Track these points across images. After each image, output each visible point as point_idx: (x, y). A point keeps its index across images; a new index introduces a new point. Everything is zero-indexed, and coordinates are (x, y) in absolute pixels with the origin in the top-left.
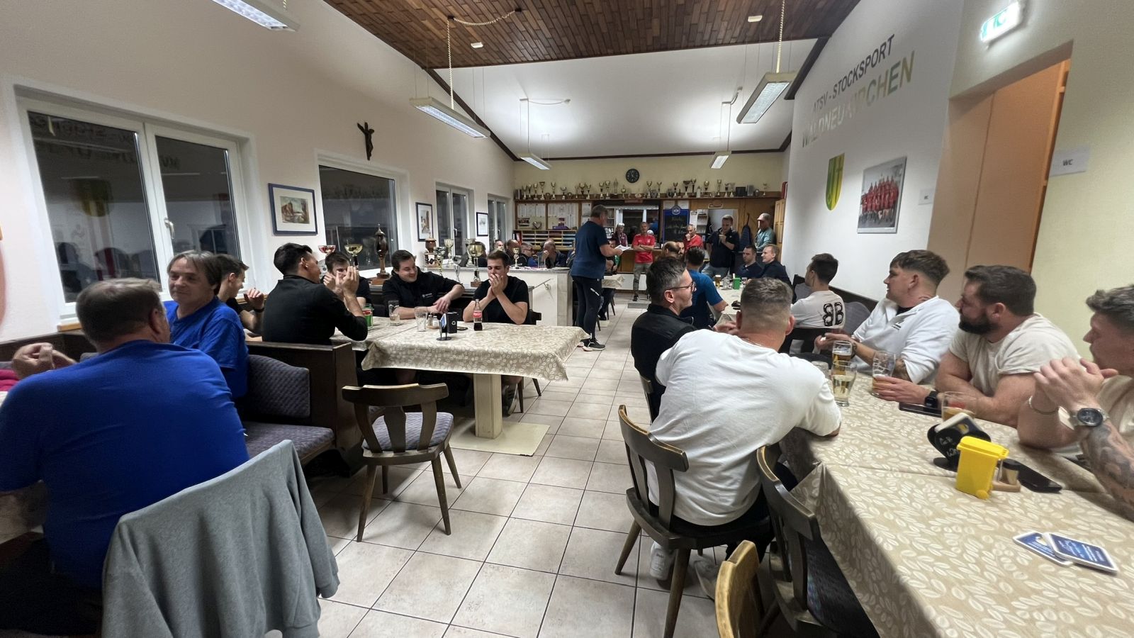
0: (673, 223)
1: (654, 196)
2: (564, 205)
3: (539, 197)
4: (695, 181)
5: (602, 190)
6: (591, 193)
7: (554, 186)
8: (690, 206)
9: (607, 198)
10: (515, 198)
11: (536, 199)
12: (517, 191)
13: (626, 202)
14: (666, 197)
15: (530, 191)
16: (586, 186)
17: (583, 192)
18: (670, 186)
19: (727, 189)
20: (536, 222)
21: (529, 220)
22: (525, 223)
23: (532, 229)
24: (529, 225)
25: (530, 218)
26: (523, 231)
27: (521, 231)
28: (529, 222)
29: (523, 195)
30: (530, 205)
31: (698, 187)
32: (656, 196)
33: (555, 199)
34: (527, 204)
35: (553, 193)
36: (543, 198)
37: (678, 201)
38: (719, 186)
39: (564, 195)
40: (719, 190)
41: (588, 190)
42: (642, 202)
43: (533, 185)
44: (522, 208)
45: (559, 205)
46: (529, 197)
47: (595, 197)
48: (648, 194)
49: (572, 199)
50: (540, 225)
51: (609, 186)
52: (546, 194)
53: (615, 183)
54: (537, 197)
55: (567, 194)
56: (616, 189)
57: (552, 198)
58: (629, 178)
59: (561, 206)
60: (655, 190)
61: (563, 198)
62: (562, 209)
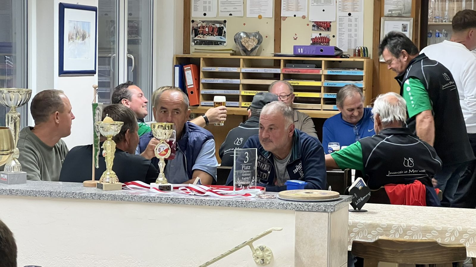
20: (245, 33)
21: (222, 25)
22: (211, 35)
23: (232, 54)
24: (225, 42)
25: (225, 21)
26: (205, 59)
27: (200, 58)
28: (225, 32)
50: (256, 41)
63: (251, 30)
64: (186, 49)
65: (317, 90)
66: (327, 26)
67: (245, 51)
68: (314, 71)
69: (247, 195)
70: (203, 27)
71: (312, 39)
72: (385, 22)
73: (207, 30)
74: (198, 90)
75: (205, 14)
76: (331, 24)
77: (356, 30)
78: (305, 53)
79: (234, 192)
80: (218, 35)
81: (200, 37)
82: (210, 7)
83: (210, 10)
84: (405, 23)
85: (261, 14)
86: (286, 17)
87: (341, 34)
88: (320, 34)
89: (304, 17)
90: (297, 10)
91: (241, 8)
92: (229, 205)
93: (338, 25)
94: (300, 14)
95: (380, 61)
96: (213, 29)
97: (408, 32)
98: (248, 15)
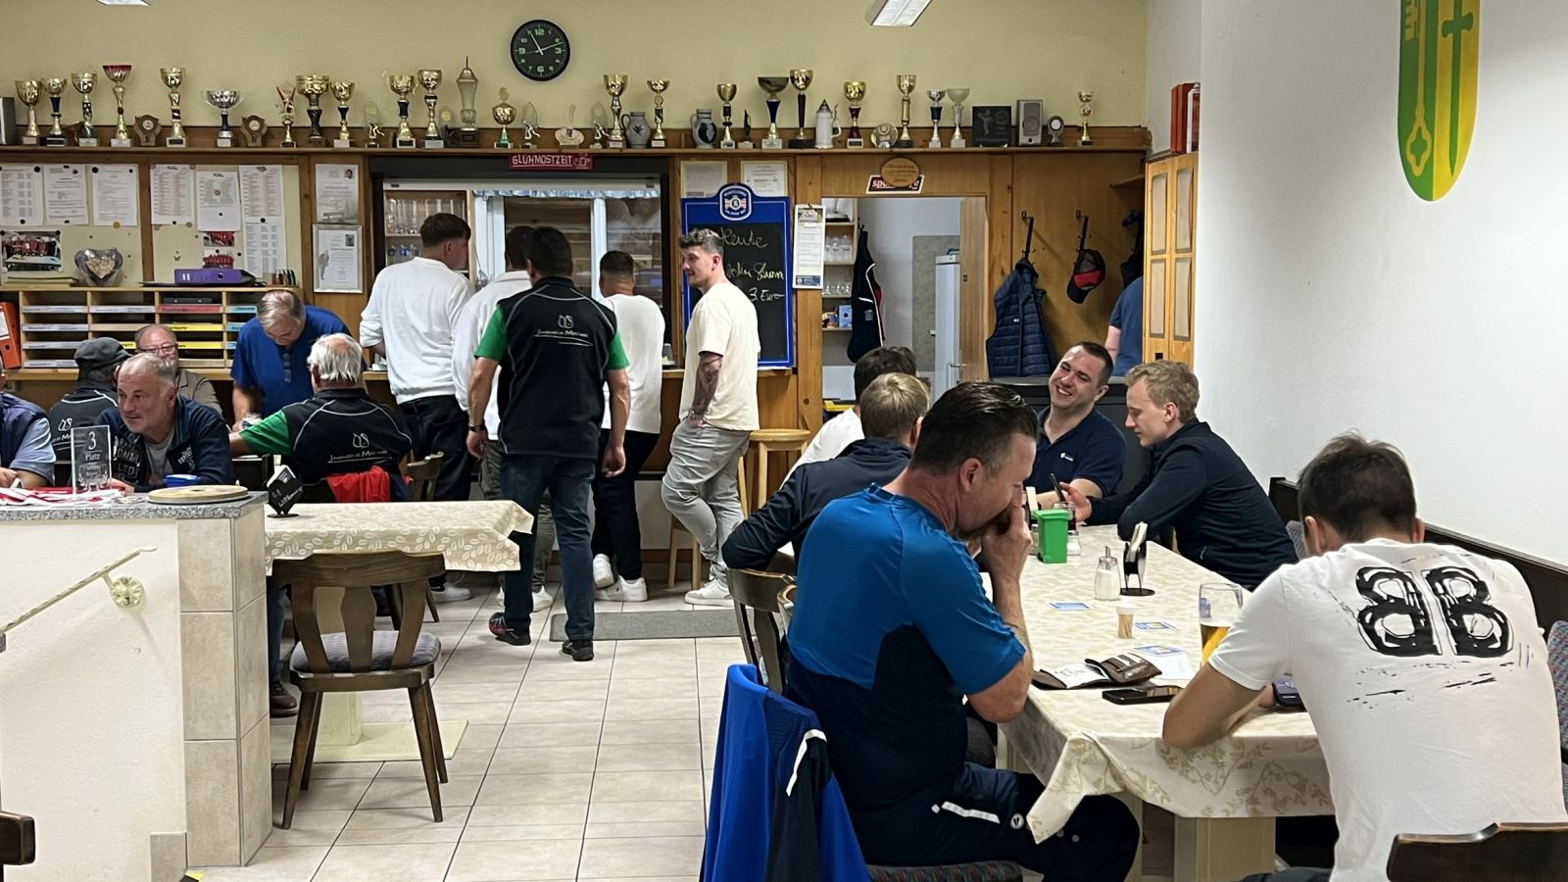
1: (639, 140)
2: (228, 173)
3: (104, 132)
4: (807, 81)
5: (404, 109)
6: (355, 119)
7: (175, 86)
8: (793, 186)
9: (429, 145)
11: (88, 143)
13: (515, 161)
14: (695, 145)
15: (56, 102)
16: (329, 88)
17: (315, 116)
18: (707, 99)
19: (936, 113)
20: (94, 251)
21: (54, 239)
22: (36, 255)
23: (72, 285)
24: (59, 266)
25: (58, 233)
26: (25, 293)
27: (17, 293)
28: (59, 250)
29: (22, 121)
30: (61, 172)
31: (822, 105)
32: (645, 143)
33: (184, 146)
34: (46, 168)
35: (174, 117)
36: (122, 141)
37: (742, 162)
38: (904, 100)
39: (228, 129)
40: (905, 119)
41: (340, 109)
42: (584, 167)
43: (74, 77)
44: (21, 185)
45: (206, 174)
46: (54, 136)
47: (374, 137)
48: (610, 131)
49: (264, 146)
50: (112, 264)
51: (436, 92)
52: (140, 120)
53: (461, 77)
54: (93, 136)
55: (240, 123)
56: (468, 107)
57: (168, 139)
58: (523, 61)
59: (215, 178)
60: (643, 115)
61: (220, 143)
62: (218, 193)
63: (105, 246)
65: (216, 336)
66: (228, 239)
67: (95, 278)
68: (212, 309)
69: (95, 499)
70: (21, 242)
71: (205, 259)
72: (321, 231)
73: (28, 246)
74: (18, 342)
75: (23, 222)
76: (234, 235)
77: (274, 245)
78: (195, 281)
79: (74, 495)
80: (48, 255)
81: (16, 259)
82: (30, 210)
83: (30, 215)
84: (350, 233)
85: (119, 221)
86: (160, 225)
87: (250, 251)
88: (217, 251)
89: (189, 225)
90: (178, 214)
91: (85, 211)
92: (66, 516)
93: (245, 237)
94: (182, 221)
95: (316, 291)
96: (38, 244)
97: (355, 248)
98: (97, 222)
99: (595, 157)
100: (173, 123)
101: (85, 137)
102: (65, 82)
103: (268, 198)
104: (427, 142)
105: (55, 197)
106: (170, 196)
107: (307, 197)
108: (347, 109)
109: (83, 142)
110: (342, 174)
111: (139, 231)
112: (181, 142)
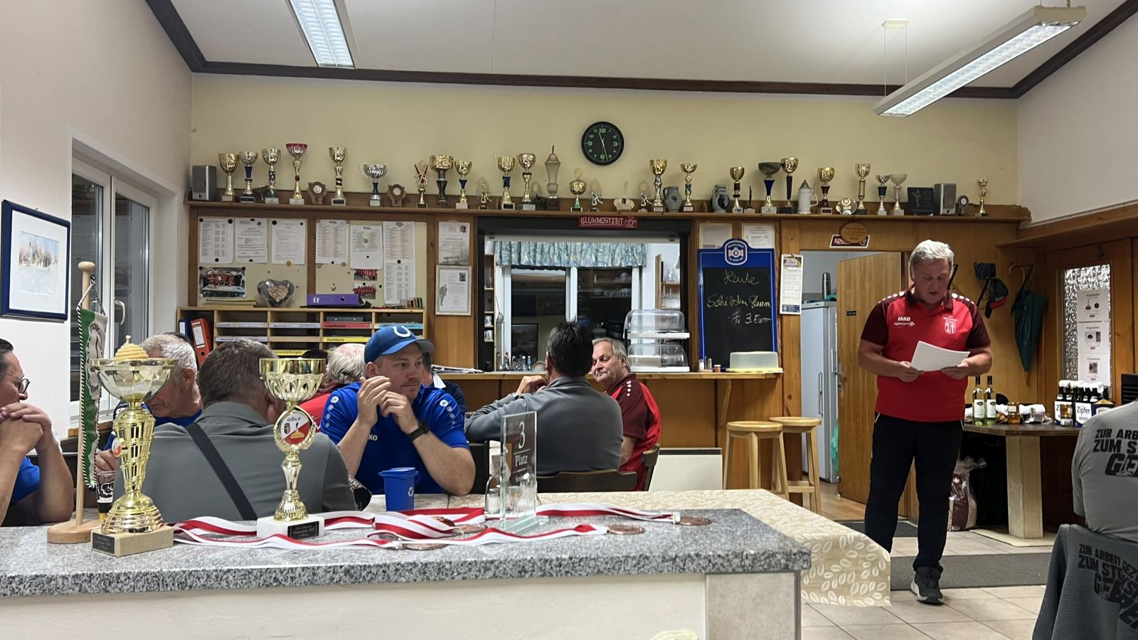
0: (731, 291)
1: (674, 206)
2: (375, 228)
3: (285, 195)
4: (795, 167)
5: (507, 182)
6: (472, 189)
7: (338, 161)
8: (779, 242)
9: (526, 208)
10: (189, 196)
11: (272, 201)
12: (199, 170)
13: (583, 222)
14: (711, 209)
15: (249, 170)
16: (454, 166)
17: (442, 186)
18: (724, 177)
19: (882, 191)
20: (272, 281)
21: (240, 273)
22: (226, 285)
23: (255, 306)
24: (244, 293)
25: (244, 269)
26: (219, 312)
27: (213, 311)
28: (243, 282)
29: (220, 186)
30: (248, 223)
31: (803, 184)
32: (678, 208)
33: (345, 204)
34: (237, 220)
35: (337, 184)
36: (297, 200)
37: (743, 224)
38: (860, 181)
39: (377, 193)
40: (861, 194)
41: (460, 181)
42: (631, 226)
43: (264, 152)
44: (217, 233)
45: (358, 227)
46: (247, 195)
47: (485, 202)
48: (652, 201)
49: (403, 206)
50: (287, 291)
51: (530, 171)
52: (311, 186)
53: (549, 159)
54: (276, 196)
55: (386, 190)
56: (553, 181)
57: (333, 200)
58: (591, 151)
59: (364, 230)
60: (677, 189)
61: (372, 203)
62: (366, 241)
63: (280, 278)
64: (192, 299)
66: (373, 275)
67: (273, 301)
68: (364, 325)
70: (215, 275)
71: (354, 290)
72: (441, 270)
73: (220, 278)
75: (217, 260)
76: (377, 272)
77: (407, 280)
80: (235, 285)
81: (211, 288)
82: (223, 252)
83: (223, 255)
84: (463, 272)
85: (290, 260)
86: (322, 264)
87: (388, 284)
88: (364, 284)
89: (344, 264)
90: (336, 256)
91: (265, 253)
93: (385, 273)
94: (338, 261)
95: (437, 313)
96: (228, 277)
97: (466, 282)
98: (274, 261)
99: (641, 219)
100: (336, 188)
101: (270, 196)
102: (257, 154)
103: (403, 246)
104: (524, 205)
105: (243, 242)
106: (330, 243)
107: (432, 245)
108: (466, 181)
109: (268, 200)
110: (458, 229)
111: (306, 268)
112: (342, 202)
